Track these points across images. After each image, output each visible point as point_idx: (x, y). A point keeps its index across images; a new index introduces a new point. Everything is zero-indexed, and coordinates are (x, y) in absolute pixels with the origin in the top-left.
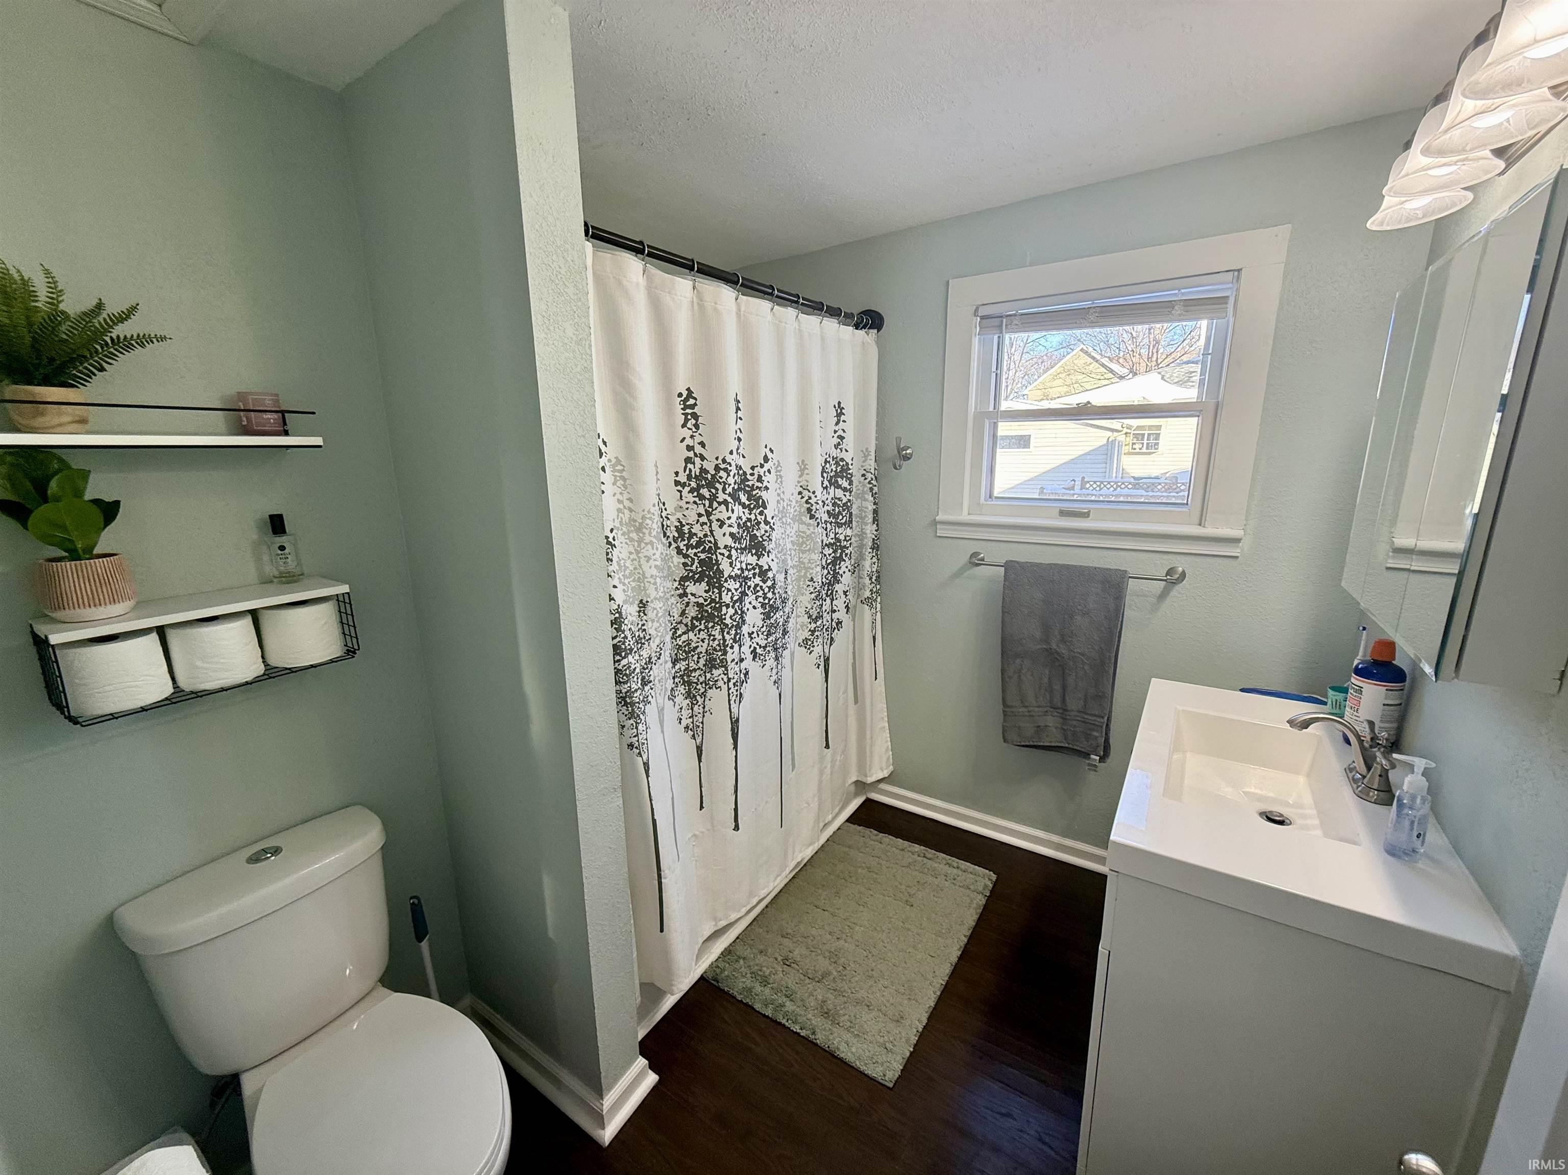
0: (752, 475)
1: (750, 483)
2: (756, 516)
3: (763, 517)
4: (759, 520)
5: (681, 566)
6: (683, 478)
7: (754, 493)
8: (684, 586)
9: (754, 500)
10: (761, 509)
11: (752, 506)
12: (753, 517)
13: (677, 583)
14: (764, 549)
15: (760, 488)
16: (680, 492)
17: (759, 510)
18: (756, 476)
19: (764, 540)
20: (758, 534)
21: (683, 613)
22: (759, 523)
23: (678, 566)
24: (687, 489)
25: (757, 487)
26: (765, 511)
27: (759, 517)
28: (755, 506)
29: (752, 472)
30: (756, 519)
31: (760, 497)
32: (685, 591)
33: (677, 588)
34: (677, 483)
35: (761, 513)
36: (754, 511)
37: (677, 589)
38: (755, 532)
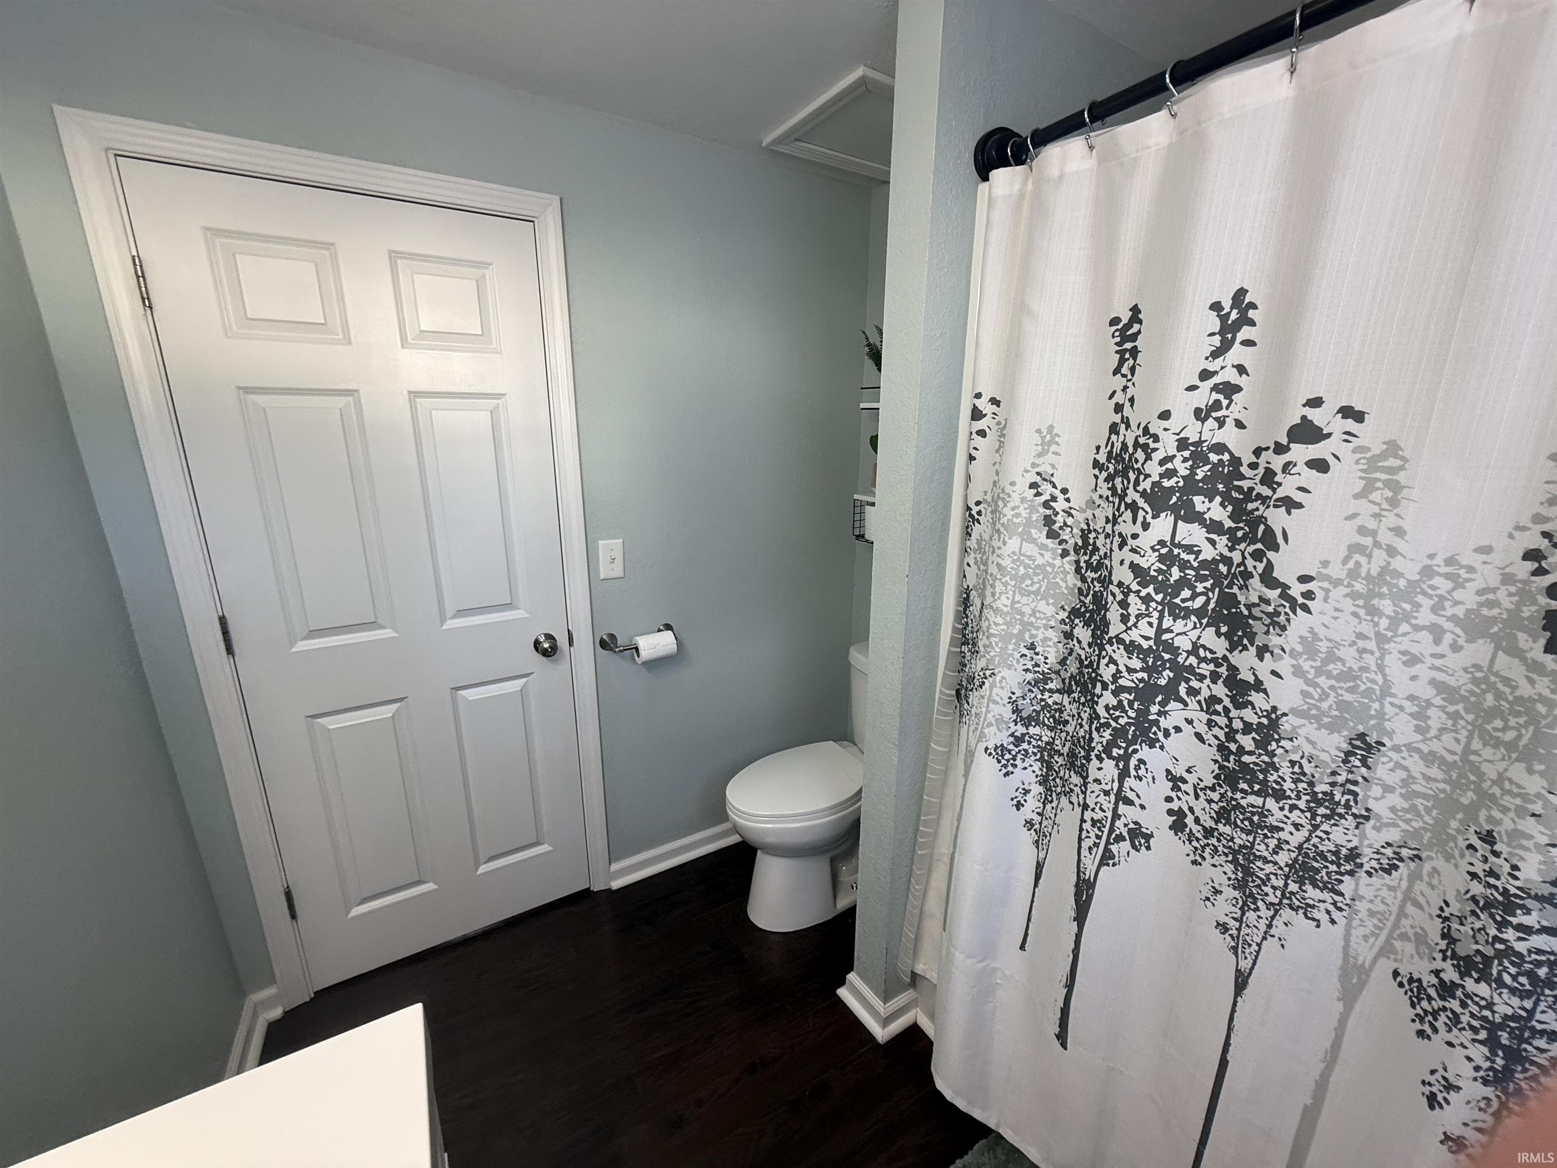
0: (1253, 466)
1: (1245, 484)
2: (1244, 558)
3: (1261, 567)
4: (1250, 569)
5: (1076, 591)
6: (1102, 458)
7: (1250, 506)
8: (1073, 621)
9: (1247, 523)
10: (1259, 546)
11: (1240, 534)
12: (1236, 557)
13: (1066, 614)
14: (1252, 637)
15: (1264, 499)
16: (1096, 477)
17: (1252, 548)
18: (1261, 470)
19: (1251, 616)
20: (1242, 598)
21: (1063, 662)
22: (1247, 575)
23: (1073, 589)
24: (1104, 474)
25: (1259, 496)
26: (1270, 555)
27: (1250, 562)
28: (1245, 536)
29: (1254, 460)
30: (1243, 563)
31: (1262, 519)
32: (1072, 631)
33: (1063, 620)
34: (1096, 464)
35: (1258, 556)
36: (1243, 546)
37: (1063, 622)
38: (1235, 590)
